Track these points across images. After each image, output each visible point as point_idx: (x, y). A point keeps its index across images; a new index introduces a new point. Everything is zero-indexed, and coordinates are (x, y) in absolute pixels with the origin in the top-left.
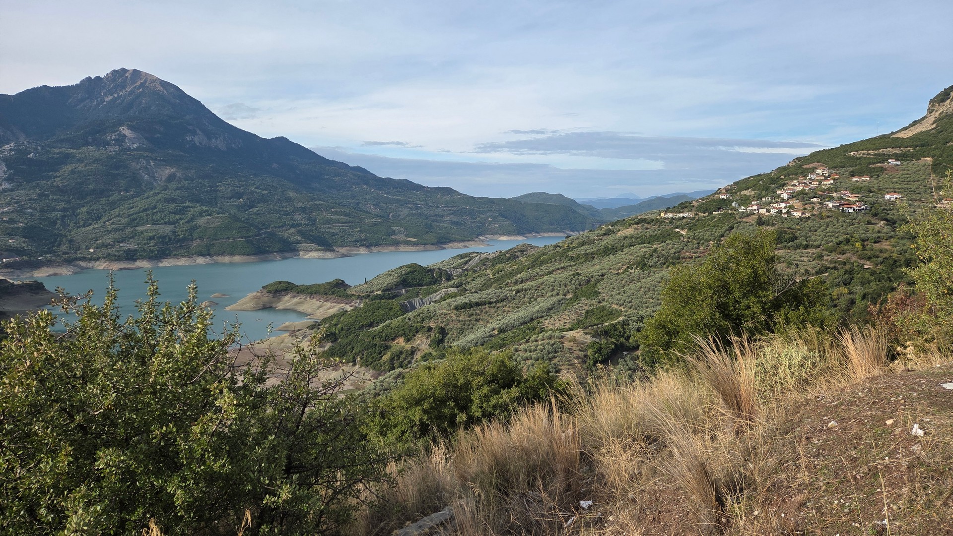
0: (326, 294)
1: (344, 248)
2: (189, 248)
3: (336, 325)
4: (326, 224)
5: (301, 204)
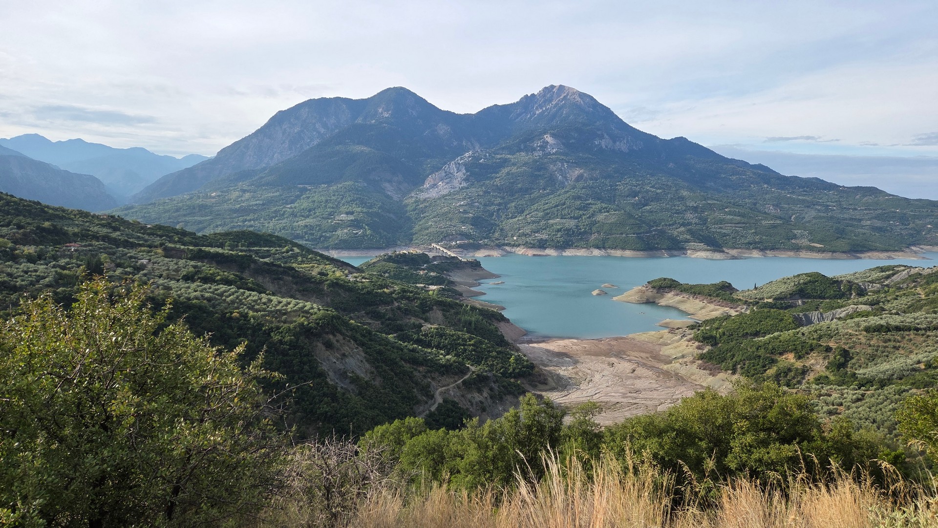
0: (710, 295)
1: (735, 250)
2: (587, 241)
3: (718, 329)
4: (717, 224)
5: (694, 203)
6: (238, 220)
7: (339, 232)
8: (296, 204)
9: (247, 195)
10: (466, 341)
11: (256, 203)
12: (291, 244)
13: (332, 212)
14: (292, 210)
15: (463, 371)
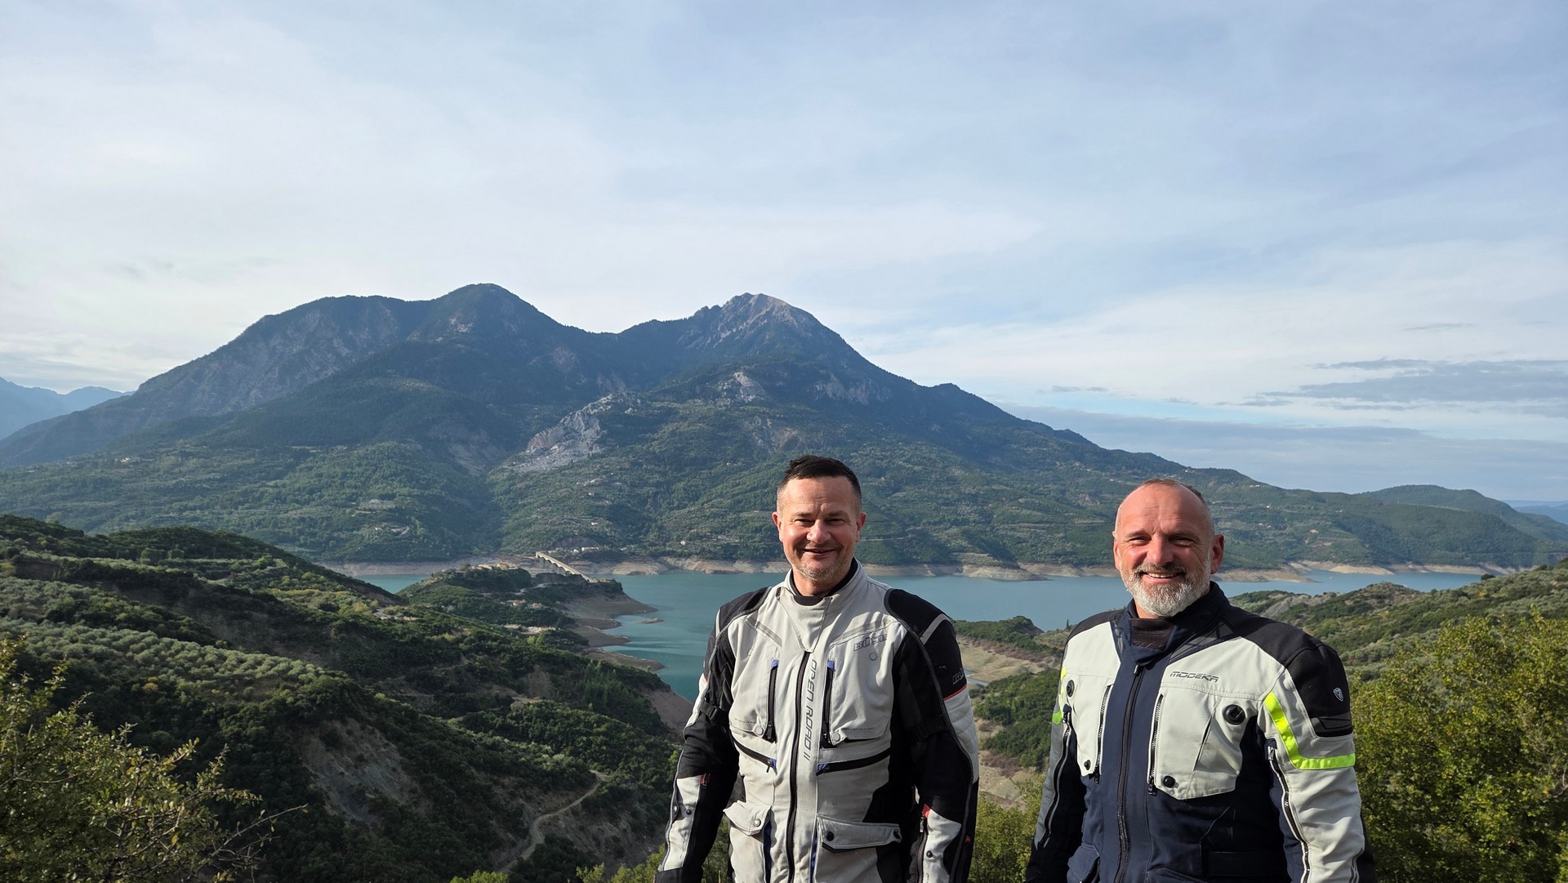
0: (1000, 640)
1: (1036, 565)
3: (1012, 695)
4: (1008, 523)
5: (971, 488)
6: (171, 508)
7: (364, 531)
8: (286, 481)
9: (192, 463)
10: (592, 727)
11: (208, 476)
12: (270, 552)
13: (353, 494)
14: (277, 490)
15: (586, 781)
